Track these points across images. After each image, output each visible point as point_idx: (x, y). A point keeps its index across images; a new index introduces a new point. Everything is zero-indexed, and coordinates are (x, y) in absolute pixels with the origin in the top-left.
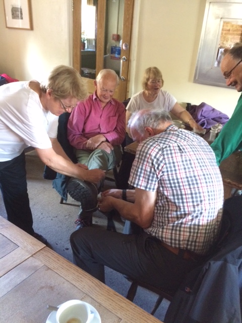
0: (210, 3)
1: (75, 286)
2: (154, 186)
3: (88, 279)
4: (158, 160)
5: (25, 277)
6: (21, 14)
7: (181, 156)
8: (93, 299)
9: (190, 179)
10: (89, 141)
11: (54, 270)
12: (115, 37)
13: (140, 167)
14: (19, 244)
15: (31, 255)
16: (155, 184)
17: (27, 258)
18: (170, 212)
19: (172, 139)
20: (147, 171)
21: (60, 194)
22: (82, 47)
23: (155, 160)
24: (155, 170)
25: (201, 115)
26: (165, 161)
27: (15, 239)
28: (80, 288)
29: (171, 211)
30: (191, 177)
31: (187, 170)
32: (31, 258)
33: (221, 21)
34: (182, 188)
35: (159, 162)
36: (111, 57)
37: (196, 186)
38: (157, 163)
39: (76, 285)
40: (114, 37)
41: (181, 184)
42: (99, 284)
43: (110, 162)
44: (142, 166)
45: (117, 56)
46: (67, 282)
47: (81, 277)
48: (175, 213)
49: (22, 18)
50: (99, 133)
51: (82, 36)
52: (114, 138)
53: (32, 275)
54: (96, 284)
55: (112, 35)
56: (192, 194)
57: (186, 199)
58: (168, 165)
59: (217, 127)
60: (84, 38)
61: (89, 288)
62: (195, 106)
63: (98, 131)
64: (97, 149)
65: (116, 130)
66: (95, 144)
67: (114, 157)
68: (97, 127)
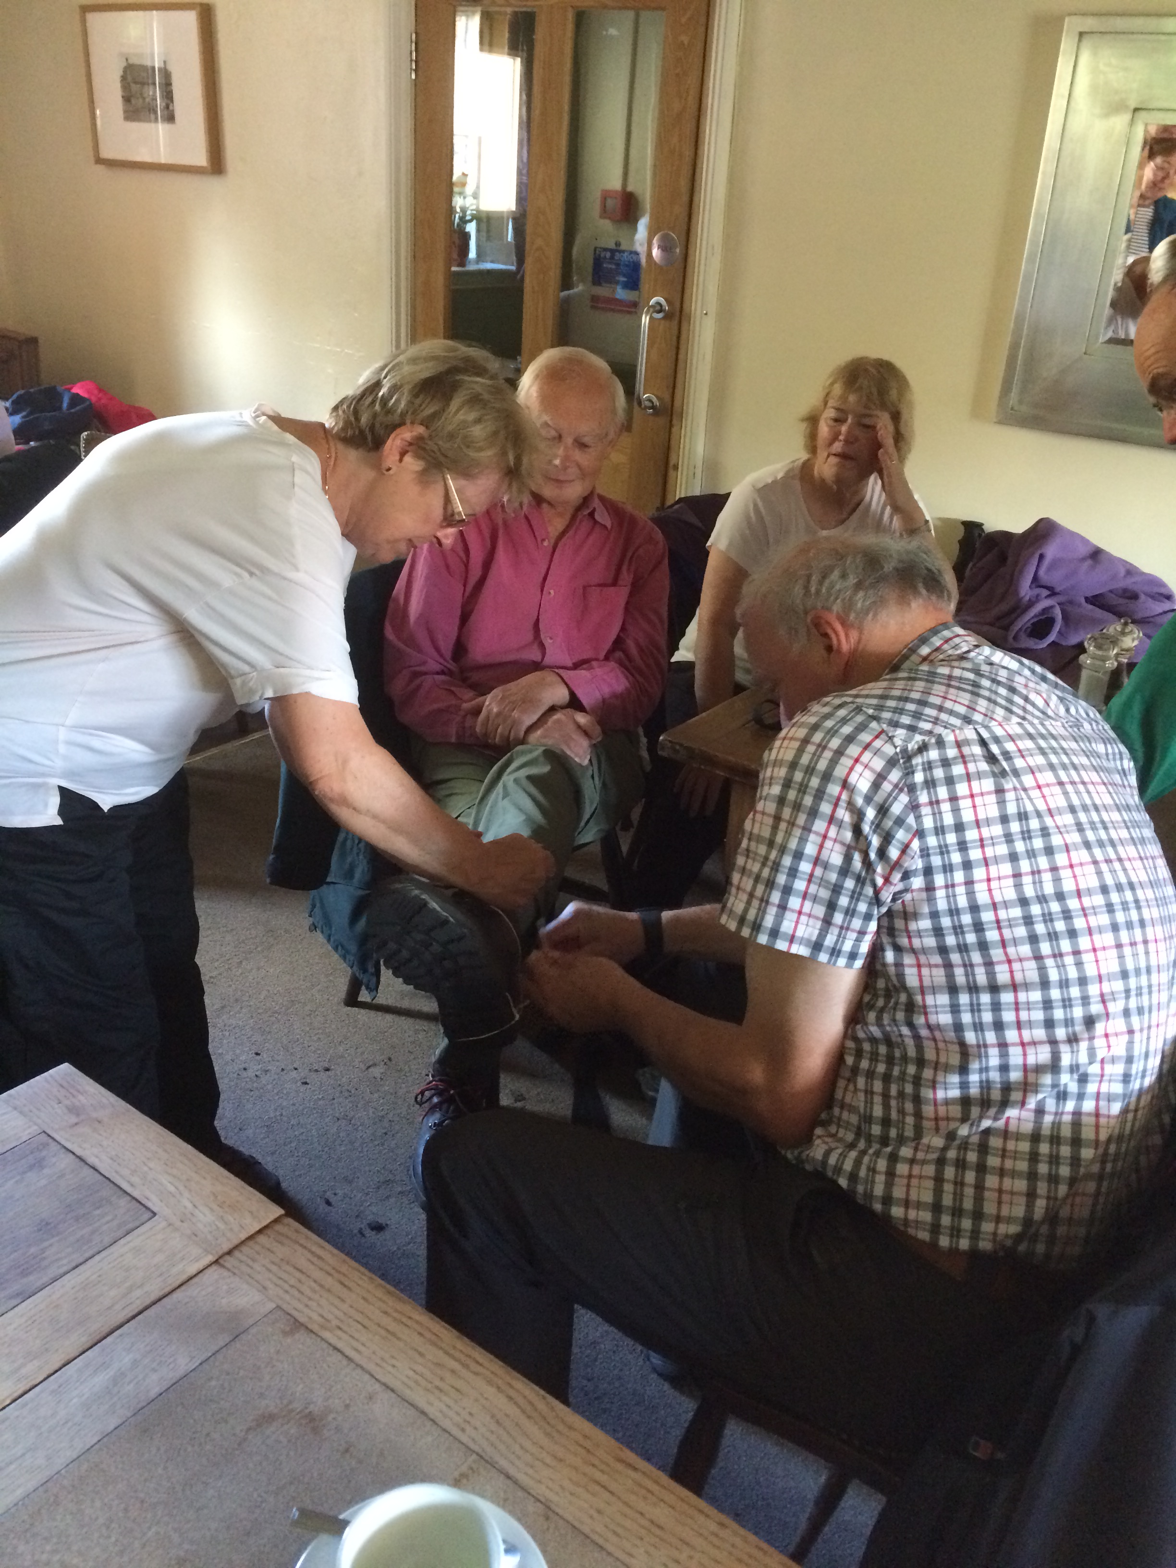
0: (1081, 34)
1: (423, 1413)
2: (858, 940)
3: (490, 1383)
4: (883, 811)
5: (184, 1363)
6: (168, 96)
7: (1000, 791)
8: (516, 1482)
9: (1036, 910)
10: (491, 703)
11: (327, 1335)
12: (613, 204)
13: (793, 844)
14: (154, 1203)
15: (210, 1258)
16: (862, 933)
17: (193, 1269)
18: (928, 1073)
19: (948, 704)
20: (826, 866)
21: (344, 957)
22: (455, 256)
23: (870, 813)
24: (867, 864)
25: (1035, 578)
26: (918, 818)
27: (135, 1179)
28: (447, 1424)
29: (936, 1066)
30: (1042, 899)
31: (1025, 865)
32: (214, 1273)
33: (1132, 122)
34: (997, 954)
35: (888, 823)
36: (595, 299)
37: (1065, 945)
38: (877, 826)
39: (432, 1411)
40: (610, 203)
41: (992, 935)
42: (541, 1406)
44: (803, 840)
45: (621, 293)
46: (386, 1396)
47: (453, 1371)
48: (955, 1079)
49: (170, 118)
50: (537, 666)
51: (458, 202)
52: (606, 691)
53: (220, 1356)
54: (528, 1408)
55: (598, 195)
56: (1045, 984)
57: (1017, 1007)
58: (932, 841)
59: (1114, 641)
60: (464, 210)
61: (494, 1427)
62: (1006, 536)
63: (534, 655)
64: (523, 742)
65: (619, 654)
66: (516, 714)
67: (604, 785)
68: (530, 636)
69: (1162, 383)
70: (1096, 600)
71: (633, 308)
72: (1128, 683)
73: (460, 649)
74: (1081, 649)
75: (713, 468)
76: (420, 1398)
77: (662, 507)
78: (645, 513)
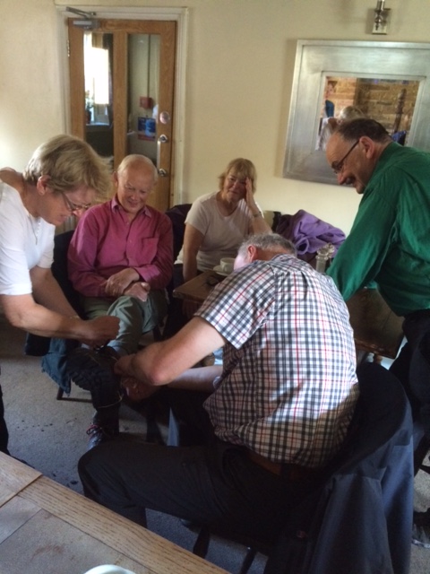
0: (303, 46)
1: (101, 541)
3: (125, 527)
4: (265, 292)
8: (137, 562)
9: (309, 333)
10: (110, 281)
11: (64, 518)
12: (144, 102)
15: (14, 494)
17: (8, 498)
18: (266, 392)
21: (56, 381)
22: (87, 120)
25: (299, 230)
26: (277, 296)
28: (109, 544)
30: (312, 330)
31: (308, 317)
32: (16, 499)
33: (322, 76)
34: (294, 346)
35: (266, 296)
36: (139, 136)
38: (262, 296)
39: (104, 540)
42: (144, 533)
43: (147, 318)
46: (86, 537)
47: (111, 525)
50: (126, 267)
51: (87, 101)
52: (153, 275)
53: (21, 529)
55: (139, 101)
59: (327, 251)
60: (89, 103)
61: (128, 543)
62: (288, 216)
63: (125, 263)
64: (123, 295)
65: (156, 262)
66: (120, 284)
67: (153, 310)
68: (122, 257)
69: (336, 164)
70: (320, 237)
71: (154, 139)
72: (332, 264)
73: (97, 262)
74: (316, 254)
75: (186, 195)
76: (99, 536)
77: (168, 209)
78: (163, 211)
